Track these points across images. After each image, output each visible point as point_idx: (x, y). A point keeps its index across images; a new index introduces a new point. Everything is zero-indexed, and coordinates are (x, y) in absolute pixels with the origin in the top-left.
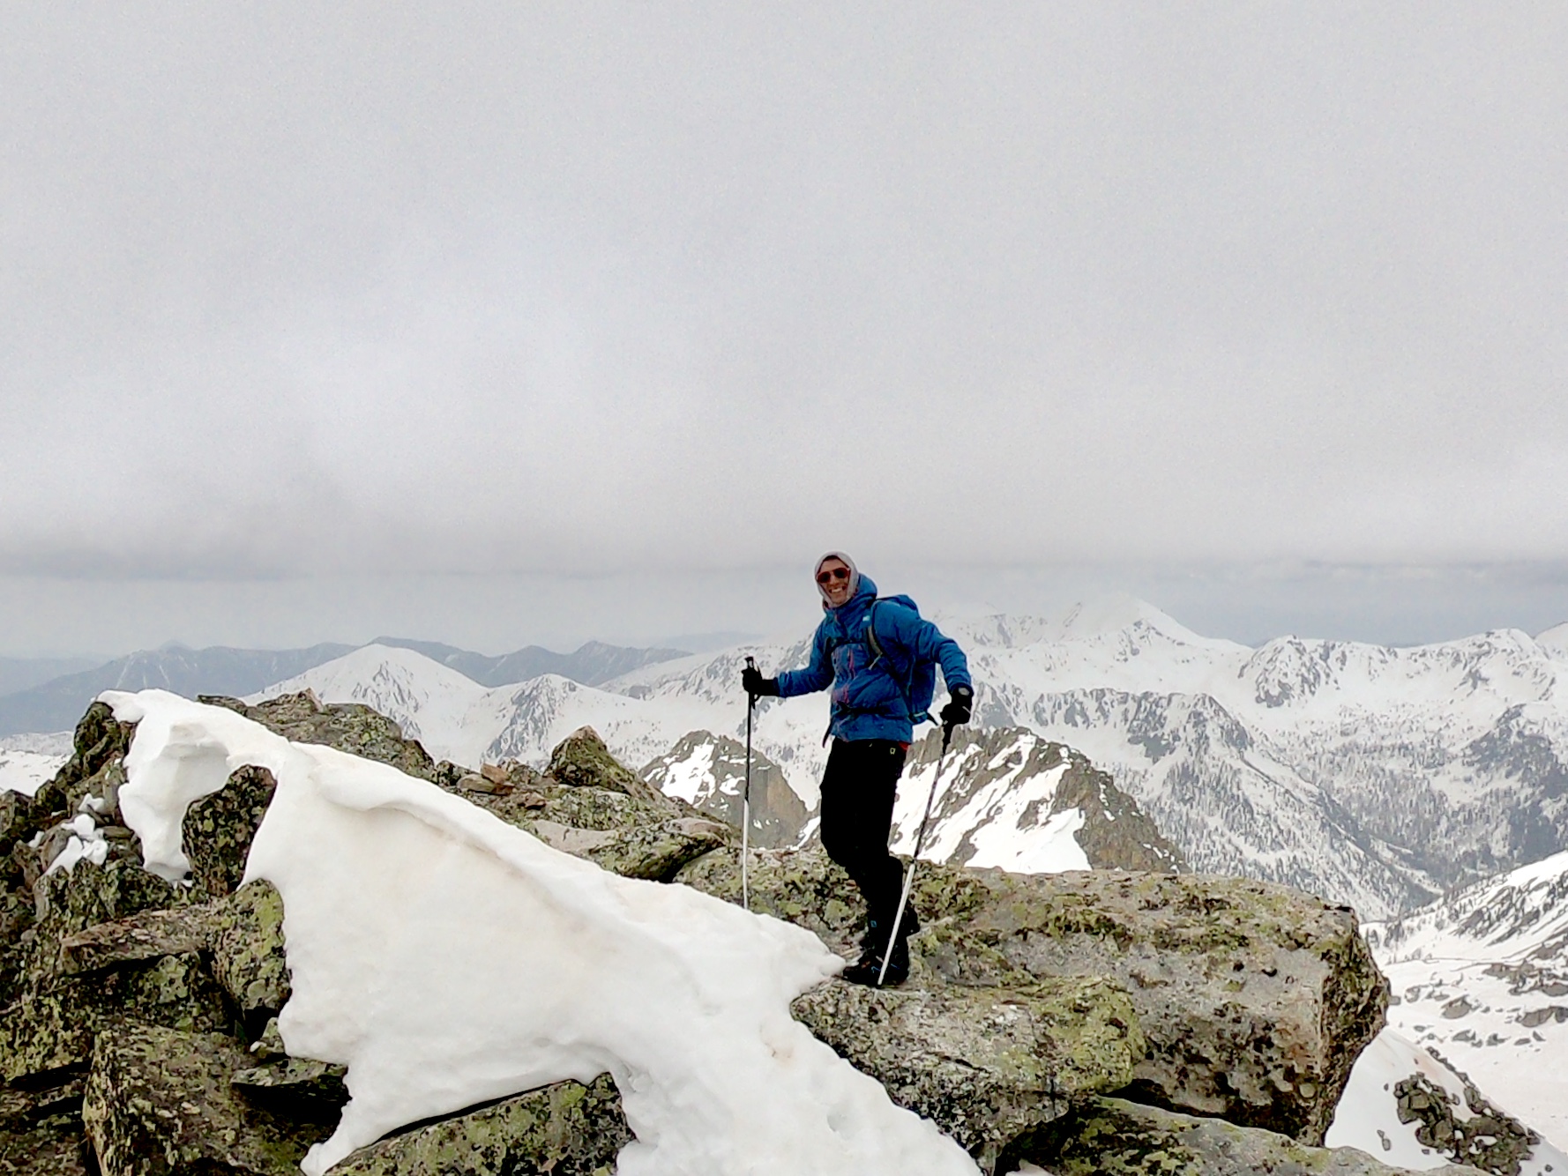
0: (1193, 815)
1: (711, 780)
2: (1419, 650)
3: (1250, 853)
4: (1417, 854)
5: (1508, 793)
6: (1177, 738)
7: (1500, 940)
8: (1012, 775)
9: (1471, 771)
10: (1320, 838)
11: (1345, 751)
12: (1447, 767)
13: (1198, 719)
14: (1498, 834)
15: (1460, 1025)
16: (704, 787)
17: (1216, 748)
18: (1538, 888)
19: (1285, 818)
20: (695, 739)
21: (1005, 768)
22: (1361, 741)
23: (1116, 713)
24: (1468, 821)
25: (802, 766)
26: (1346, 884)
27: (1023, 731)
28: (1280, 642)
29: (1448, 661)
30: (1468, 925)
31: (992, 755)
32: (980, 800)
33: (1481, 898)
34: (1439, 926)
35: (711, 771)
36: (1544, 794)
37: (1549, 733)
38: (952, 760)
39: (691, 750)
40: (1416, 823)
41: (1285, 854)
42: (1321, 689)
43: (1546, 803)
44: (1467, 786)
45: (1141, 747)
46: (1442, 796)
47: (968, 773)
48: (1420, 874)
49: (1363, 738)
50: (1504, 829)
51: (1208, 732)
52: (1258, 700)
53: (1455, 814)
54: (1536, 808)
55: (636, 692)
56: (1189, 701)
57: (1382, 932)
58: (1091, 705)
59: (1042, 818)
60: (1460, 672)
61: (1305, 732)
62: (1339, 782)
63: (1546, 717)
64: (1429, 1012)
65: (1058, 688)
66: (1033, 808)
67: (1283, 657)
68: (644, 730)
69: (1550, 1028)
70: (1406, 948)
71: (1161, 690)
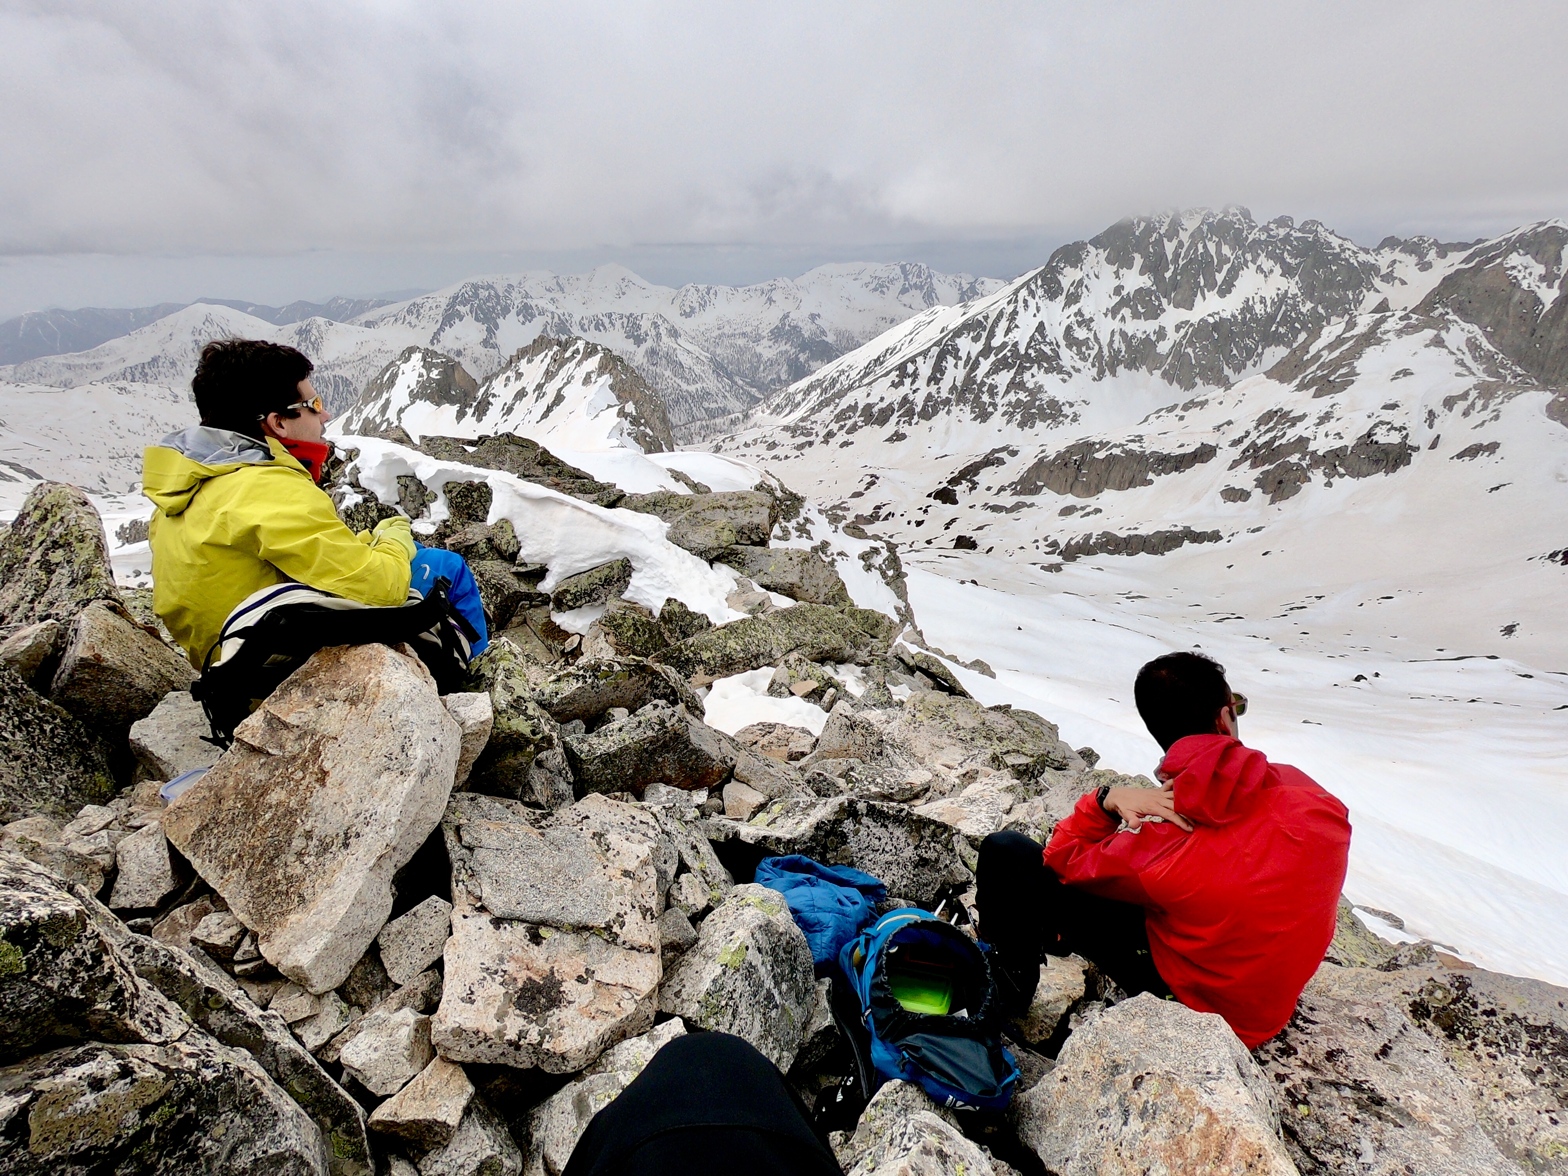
0: (658, 371)
1: (424, 371)
2: (747, 288)
3: (684, 386)
4: (752, 381)
5: (786, 352)
6: (647, 335)
7: (786, 415)
8: (576, 360)
9: (771, 343)
10: (713, 377)
11: (720, 336)
12: (762, 342)
13: (656, 325)
14: (783, 370)
15: (773, 452)
16: (421, 375)
17: (665, 338)
18: (800, 392)
19: (697, 369)
20: (411, 350)
21: (573, 357)
22: (726, 332)
23: (618, 324)
24: (771, 365)
25: (468, 359)
26: (725, 397)
27: (580, 338)
28: (688, 286)
29: (759, 293)
30: (774, 410)
31: (565, 350)
32: (563, 374)
34: (763, 412)
35: (423, 367)
36: (801, 351)
37: (800, 324)
38: (547, 354)
39: (410, 357)
40: (751, 368)
41: (699, 386)
42: (707, 308)
43: (801, 355)
44: (770, 350)
45: (632, 340)
46: (760, 355)
47: (555, 360)
48: (754, 390)
49: (727, 330)
50: (785, 368)
51: (661, 331)
52: (681, 315)
53: (766, 362)
54: (797, 358)
55: (369, 324)
56: (651, 317)
57: (741, 417)
58: (606, 321)
59: (593, 380)
60: (764, 298)
61: (702, 329)
62: (719, 351)
63: (800, 317)
64: (761, 449)
65: (589, 313)
66: (588, 376)
67: (690, 293)
68: (378, 345)
69: (807, 450)
70: (751, 423)
71: (637, 312)
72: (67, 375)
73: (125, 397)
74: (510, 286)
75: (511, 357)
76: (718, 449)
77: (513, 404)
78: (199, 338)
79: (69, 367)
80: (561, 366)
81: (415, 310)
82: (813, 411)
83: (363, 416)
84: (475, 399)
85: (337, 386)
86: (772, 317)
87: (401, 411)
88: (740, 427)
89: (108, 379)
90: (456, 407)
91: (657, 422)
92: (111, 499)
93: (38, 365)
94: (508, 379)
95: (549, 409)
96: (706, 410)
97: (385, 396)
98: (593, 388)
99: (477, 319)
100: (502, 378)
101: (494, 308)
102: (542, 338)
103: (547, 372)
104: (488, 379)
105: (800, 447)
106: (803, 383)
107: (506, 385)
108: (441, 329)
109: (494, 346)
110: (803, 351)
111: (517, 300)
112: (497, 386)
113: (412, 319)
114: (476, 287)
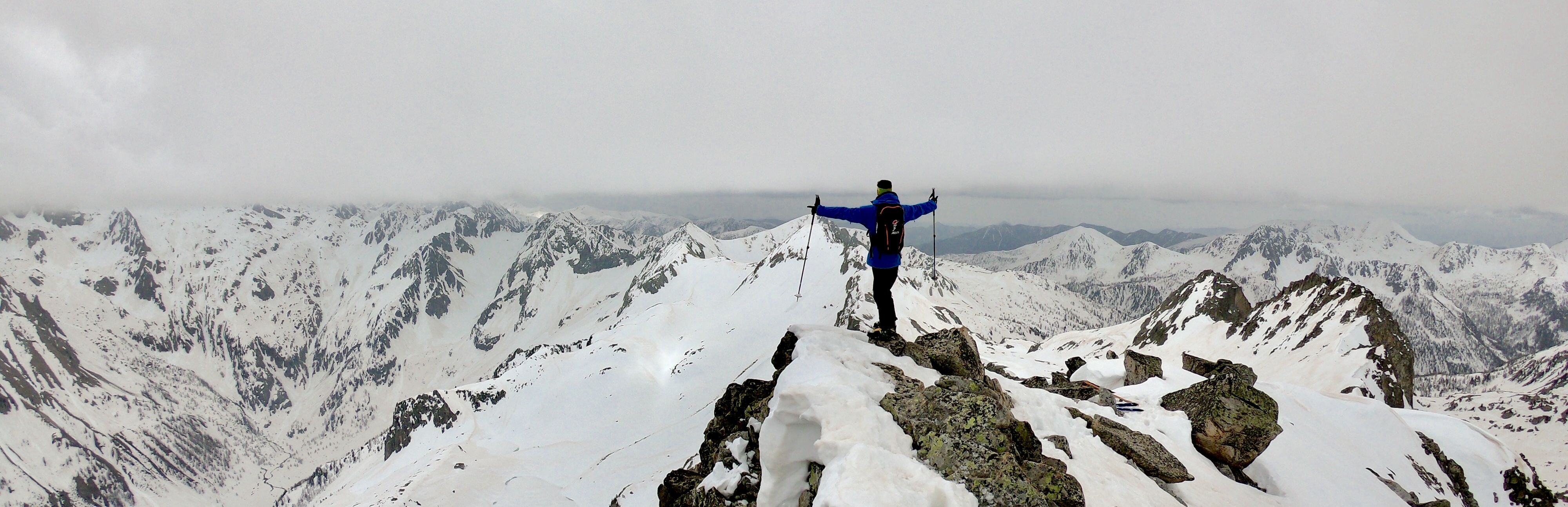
0: (1410, 319)
1: (1212, 291)
2: (1504, 250)
3: (1432, 338)
4: (1499, 343)
5: (1537, 318)
6: (1406, 285)
7: (1528, 384)
8: (1340, 299)
9: (1523, 307)
10: (1461, 333)
11: (1474, 294)
12: (1514, 304)
13: (1415, 276)
14: (1531, 336)
15: (1507, 421)
16: (1209, 294)
17: (1422, 290)
18: (1545, 361)
19: (1448, 323)
20: (1207, 273)
21: (1337, 295)
22: (1481, 290)
23: (1382, 271)
24: (1520, 329)
25: (1250, 286)
26: (1469, 354)
27: (1346, 279)
28: (1451, 244)
29: (1517, 256)
30: (1516, 376)
31: (1332, 288)
32: (1325, 309)
33: (1521, 365)
34: (1505, 376)
35: (1213, 287)
36: (1551, 319)
37: (1554, 292)
38: (1315, 290)
39: (1205, 278)
40: (1500, 329)
41: (1446, 339)
42: (1466, 266)
43: (1551, 323)
44: (1520, 313)
45: (1391, 288)
46: (1511, 317)
47: (1321, 296)
48: (1500, 352)
49: (1482, 289)
50: (1534, 334)
51: (1419, 282)
52: (1441, 269)
53: (1515, 326)
54: (1547, 326)
55: (1183, 251)
56: (1413, 268)
57: (1482, 377)
58: (1372, 267)
59: (1351, 319)
60: (1521, 262)
61: (1458, 285)
62: (1471, 308)
63: (1554, 284)
64: (1496, 415)
65: (1358, 259)
66: (1348, 314)
67: (1451, 250)
68: (1184, 267)
69: (1542, 425)
70: (1490, 385)
71: (1401, 263)
72: (997, 263)
73: (1021, 282)
74: (1296, 231)
75: (1285, 288)
76: (1453, 406)
77: (1276, 330)
78: (1073, 249)
79: (1000, 259)
80: (1325, 302)
81: (1219, 243)
82: (1555, 384)
83: (1158, 320)
84: (1246, 320)
85: (1149, 294)
86: (1527, 282)
87: (1187, 320)
88: (1479, 388)
89: (1016, 269)
90: (1229, 325)
91: (1403, 369)
92: (989, 346)
93: (985, 255)
94: (1277, 307)
95: (1306, 339)
96: (1449, 364)
97: (1178, 306)
98: (1350, 327)
99: (1264, 255)
100: (1273, 305)
101: (1279, 247)
102: (1314, 275)
103: (1312, 305)
104: (1261, 304)
105: (1537, 421)
106: (1550, 353)
107: (1274, 312)
108: (1235, 260)
109: (1273, 279)
110: (1553, 319)
111: (1299, 242)
112: (1267, 311)
113: (1214, 250)
114: (1269, 230)
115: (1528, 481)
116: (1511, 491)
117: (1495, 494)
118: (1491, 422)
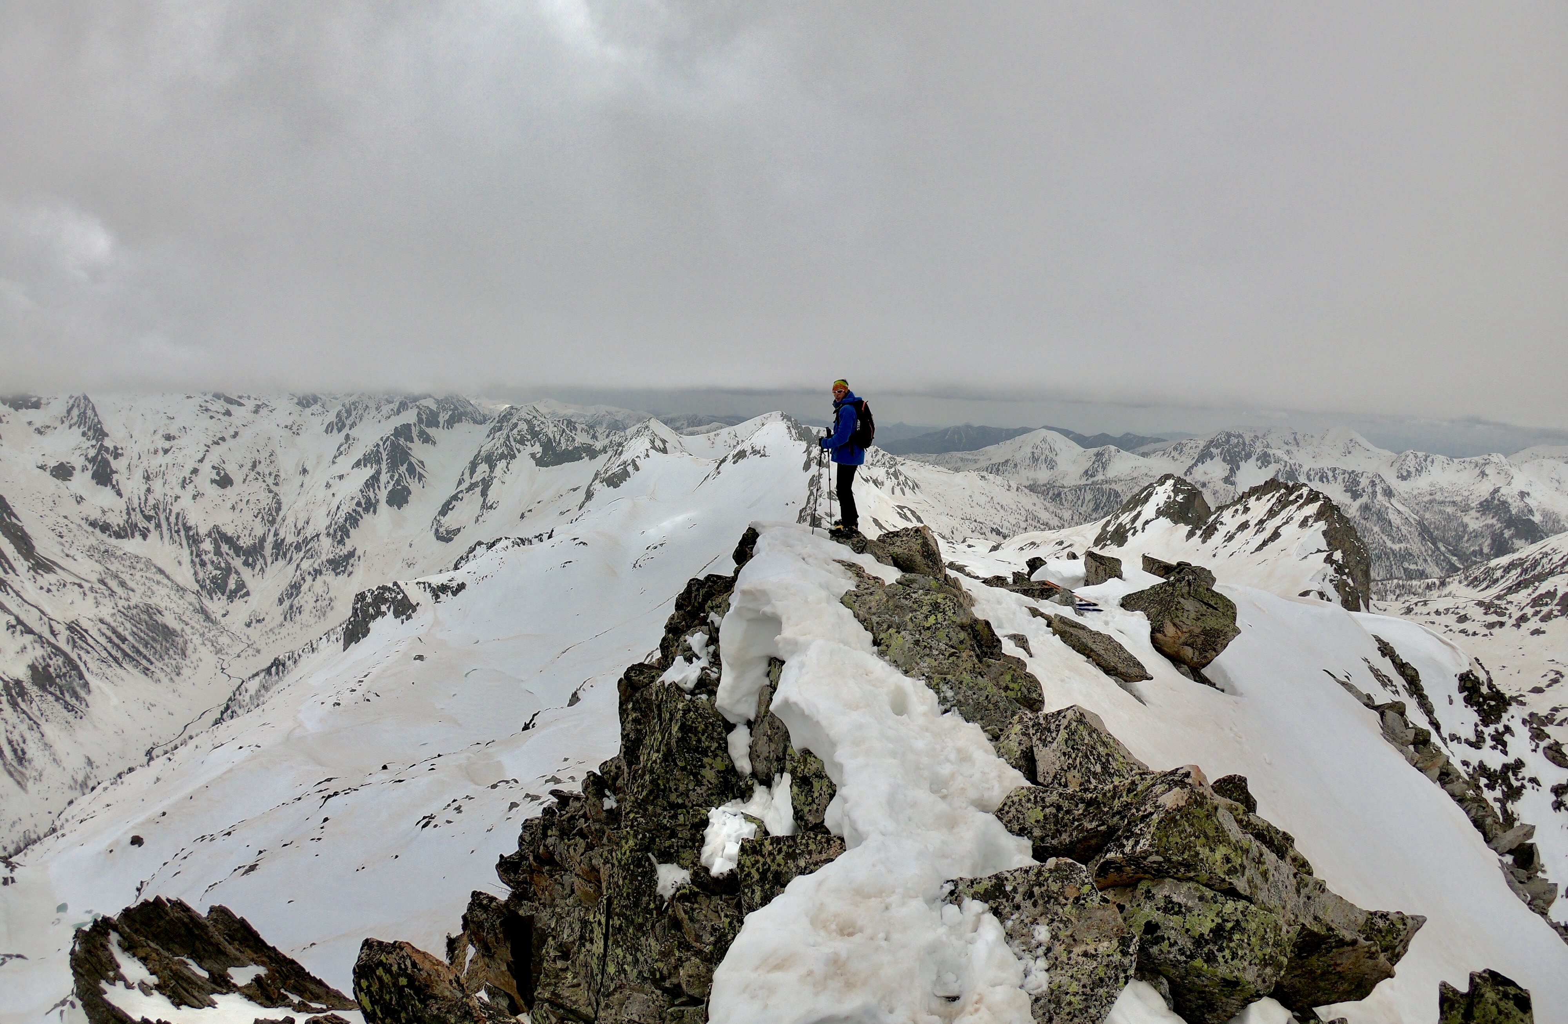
0: (1368, 525)
1: (1172, 495)
2: (1462, 460)
3: (1389, 544)
4: (1455, 550)
5: (1492, 525)
6: (1364, 491)
7: (1482, 590)
8: (1298, 504)
9: (1478, 515)
10: (1417, 539)
11: (1431, 502)
12: (1470, 512)
13: (1373, 484)
14: (1486, 544)
15: (1462, 626)
16: (1169, 497)
17: (1380, 497)
18: (1499, 569)
19: (1404, 530)
20: (1167, 477)
21: (1296, 501)
22: (1437, 498)
23: (1340, 479)
24: (1476, 537)
25: (1209, 490)
26: (1425, 560)
27: (1305, 485)
28: (1408, 452)
29: (1473, 465)
30: (1471, 583)
31: (1291, 494)
32: (1284, 514)
34: (1460, 582)
35: (1173, 491)
36: (1506, 527)
37: (1510, 500)
38: (1274, 495)
39: (1165, 482)
40: (1456, 536)
41: (1403, 545)
42: (1423, 474)
43: (1506, 531)
44: (1477, 521)
45: (1349, 494)
46: (1467, 525)
47: (1280, 501)
48: (1455, 558)
49: (1439, 497)
50: (1489, 541)
51: (1377, 489)
52: (1398, 477)
53: (1471, 533)
54: (1502, 533)
55: (1144, 455)
56: (1370, 475)
57: (1437, 583)
58: (1330, 474)
59: (1309, 524)
60: (1477, 471)
61: (1415, 492)
62: (1428, 515)
63: (1509, 493)
64: (1451, 620)
65: (1317, 466)
66: (1306, 519)
67: (1409, 459)
68: (1145, 471)
69: (1496, 630)
70: (1446, 591)
71: (1359, 470)
72: (960, 464)
73: (982, 483)
74: (1256, 437)
75: (1244, 493)
76: (1409, 611)
77: (1235, 534)
78: (1035, 451)
79: (962, 460)
80: (1284, 507)
81: (1179, 448)
82: (1510, 590)
83: (1119, 522)
84: (1206, 523)
85: (1109, 496)
86: (1484, 490)
87: (1147, 522)
88: (1435, 593)
89: (978, 470)
90: (1189, 528)
91: (1360, 574)
92: (951, 545)
93: (947, 456)
94: (1236, 511)
95: (1265, 543)
96: (1405, 570)
97: (1139, 509)
98: (1308, 531)
99: (1224, 460)
100: (1232, 510)
101: (1239, 453)
102: (1273, 480)
103: (1271, 509)
104: (1221, 509)
105: (1491, 626)
106: (1505, 560)
107: (1233, 516)
108: (1195, 464)
109: (1233, 483)
110: (1508, 527)
111: (1259, 449)
112: (1227, 515)
113: (1175, 454)
114: (1229, 435)
115: (1483, 684)
116: (1466, 693)
117: (1449, 696)
118: (1447, 626)
